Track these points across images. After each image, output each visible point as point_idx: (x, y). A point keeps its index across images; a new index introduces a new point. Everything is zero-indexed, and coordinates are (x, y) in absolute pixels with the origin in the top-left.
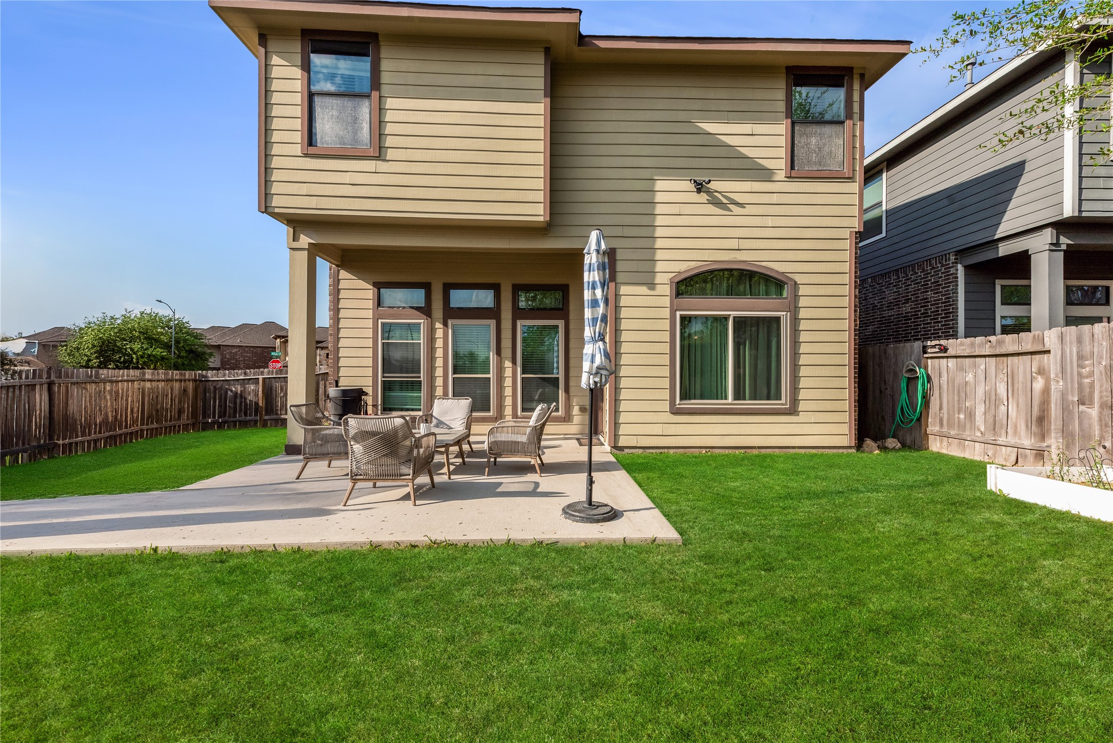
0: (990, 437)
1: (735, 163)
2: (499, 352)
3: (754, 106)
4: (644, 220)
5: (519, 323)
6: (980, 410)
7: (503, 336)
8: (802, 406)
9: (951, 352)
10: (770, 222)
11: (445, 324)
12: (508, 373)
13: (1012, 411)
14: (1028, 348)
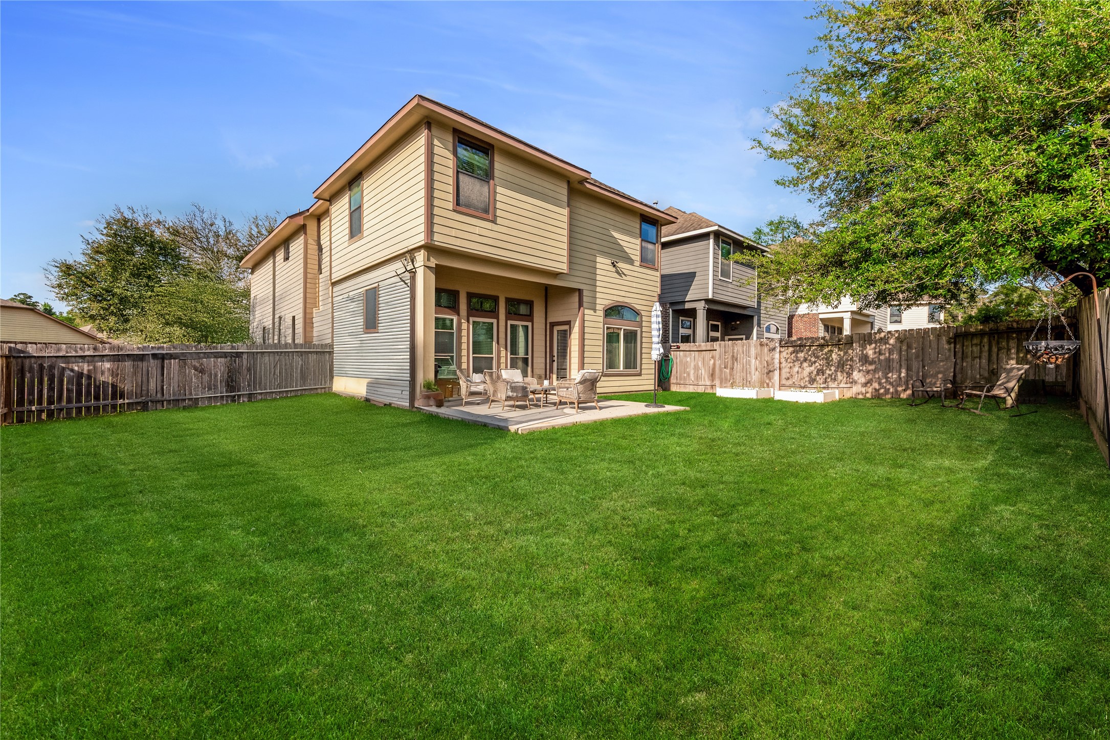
0: (696, 383)
3: (629, 228)
6: (692, 372)
8: (644, 372)
9: (681, 349)
10: (635, 285)
13: (703, 372)
14: (709, 348)
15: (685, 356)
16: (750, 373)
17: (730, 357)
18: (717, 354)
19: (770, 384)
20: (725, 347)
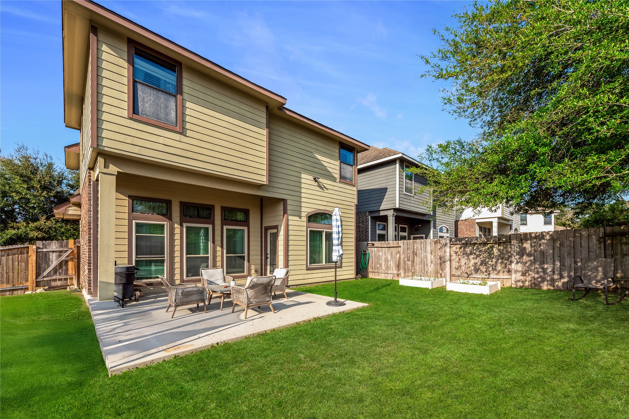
0: (386, 272)
1: (325, 173)
2: (214, 242)
3: (330, 153)
4: (297, 189)
5: (225, 227)
6: (383, 263)
7: (216, 234)
8: (343, 265)
9: (375, 245)
10: (335, 197)
11: (181, 225)
12: (219, 254)
13: (392, 264)
14: (395, 245)
15: (378, 251)
16: (427, 265)
17: (411, 252)
18: (401, 249)
19: (443, 274)
20: (407, 244)
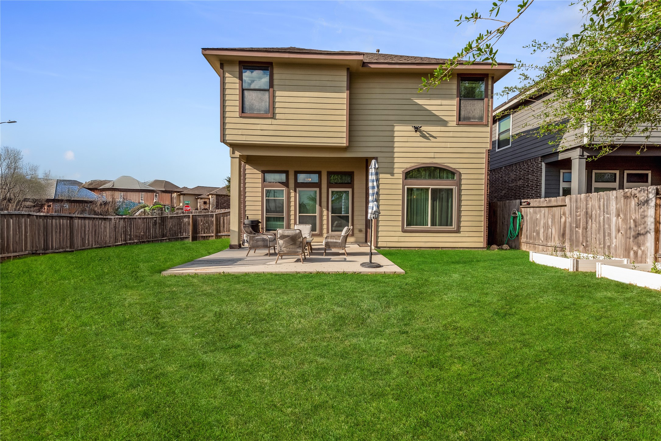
0: (545, 243)
1: (433, 118)
2: (320, 205)
3: (442, 92)
4: (390, 144)
5: (330, 190)
6: (542, 231)
7: (322, 196)
8: (462, 229)
9: (532, 205)
10: (449, 145)
11: (295, 190)
12: (325, 213)
13: (554, 232)
14: (560, 204)
15: (535, 212)
16: (610, 234)
17: (583, 213)
18: (567, 209)
19: (640, 252)
20: (576, 201)
